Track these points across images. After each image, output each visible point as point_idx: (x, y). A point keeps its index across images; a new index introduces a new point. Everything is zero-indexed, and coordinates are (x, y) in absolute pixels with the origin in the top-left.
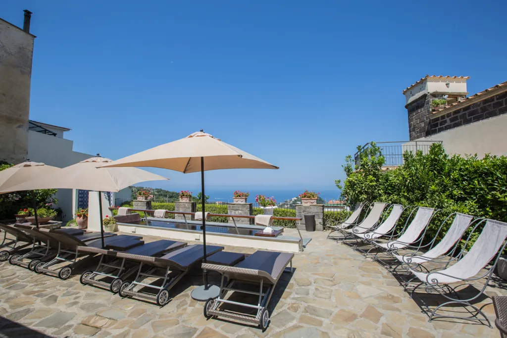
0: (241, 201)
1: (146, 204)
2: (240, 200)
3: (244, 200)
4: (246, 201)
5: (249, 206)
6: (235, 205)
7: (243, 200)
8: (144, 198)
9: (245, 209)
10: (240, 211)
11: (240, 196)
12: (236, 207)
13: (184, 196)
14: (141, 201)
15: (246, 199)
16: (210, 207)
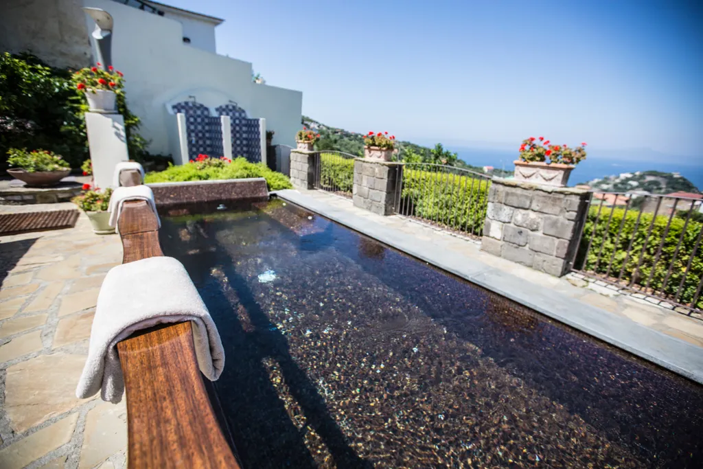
0: (547, 179)
1: (309, 158)
2: (544, 172)
3: (560, 174)
4: (566, 179)
5: (576, 200)
6: (519, 191)
7: (552, 174)
8: (306, 145)
9: (557, 209)
10: (532, 215)
11: (543, 159)
12: (518, 196)
13: (374, 145)
14: (301, 153)
15: (567, 172)
16: (441, 182)
